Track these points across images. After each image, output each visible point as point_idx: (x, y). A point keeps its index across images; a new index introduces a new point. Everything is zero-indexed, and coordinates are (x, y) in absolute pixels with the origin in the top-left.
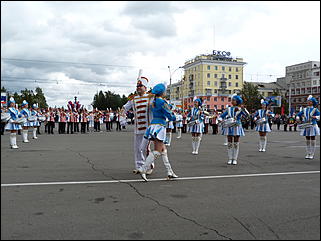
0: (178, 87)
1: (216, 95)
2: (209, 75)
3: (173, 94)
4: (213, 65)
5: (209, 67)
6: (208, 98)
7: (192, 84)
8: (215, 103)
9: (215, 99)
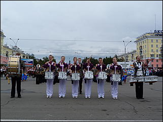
0: (132, 53)
1: (158, 58)
2: (152, 46)
3: (130, 58)
4: (155, 39)
5: (152, 41)
6: (152, 60)
7: (141, 51)
8: (157, 63)
9: (157, 61)
